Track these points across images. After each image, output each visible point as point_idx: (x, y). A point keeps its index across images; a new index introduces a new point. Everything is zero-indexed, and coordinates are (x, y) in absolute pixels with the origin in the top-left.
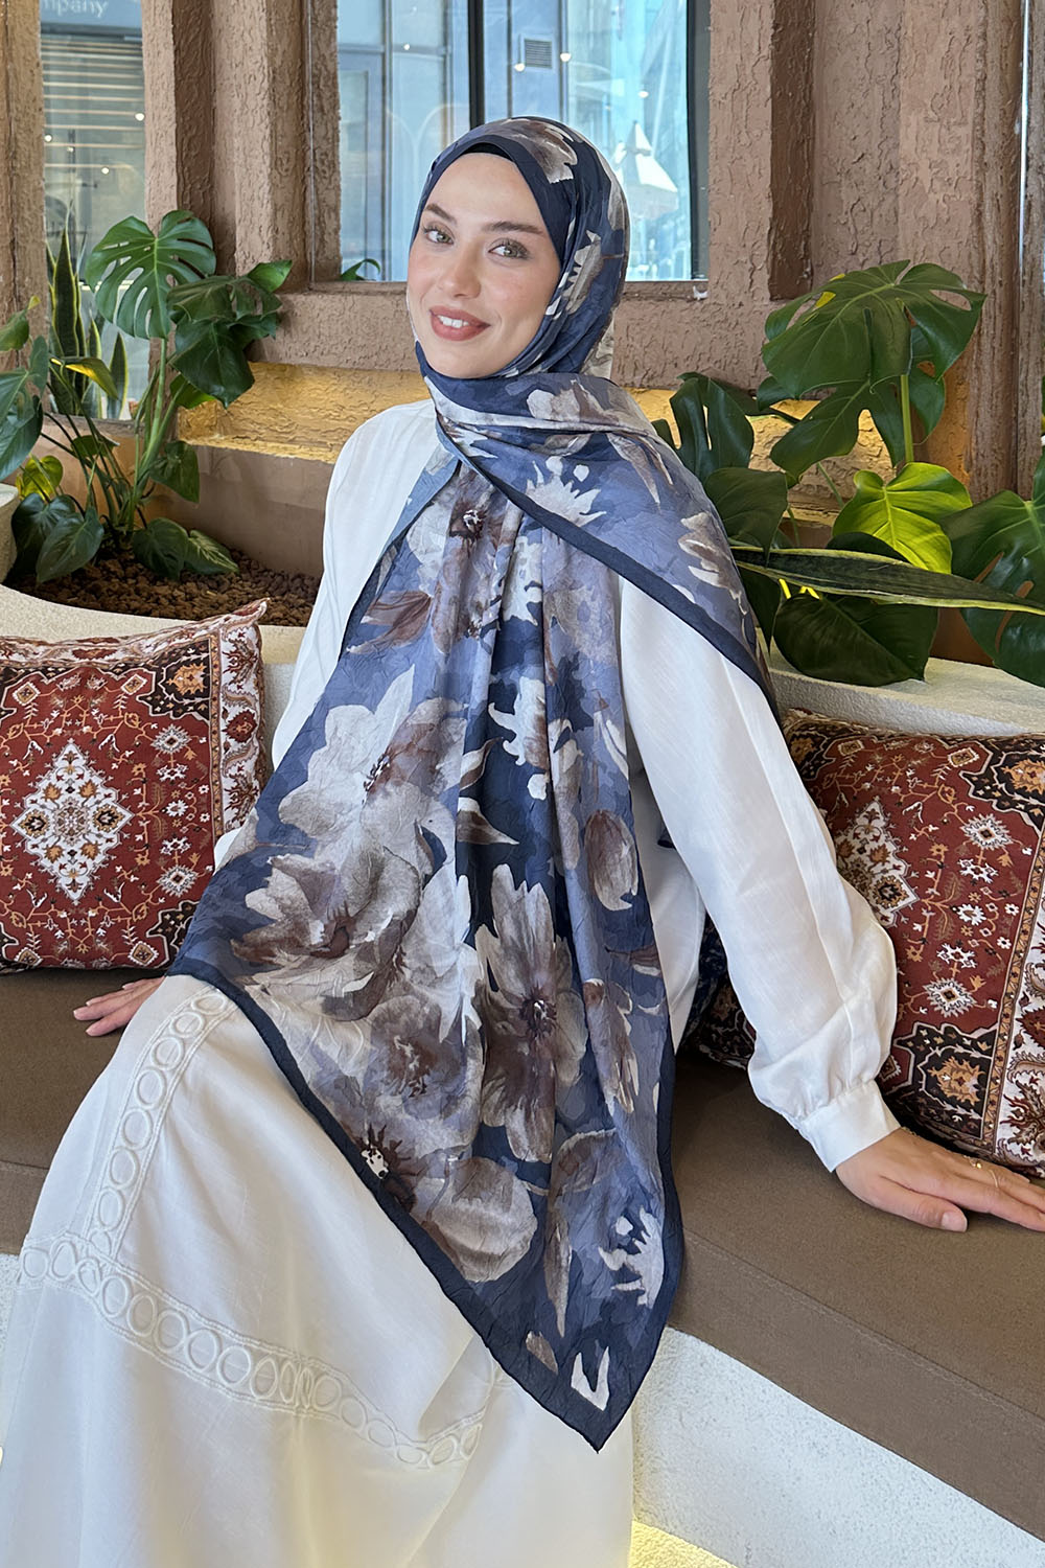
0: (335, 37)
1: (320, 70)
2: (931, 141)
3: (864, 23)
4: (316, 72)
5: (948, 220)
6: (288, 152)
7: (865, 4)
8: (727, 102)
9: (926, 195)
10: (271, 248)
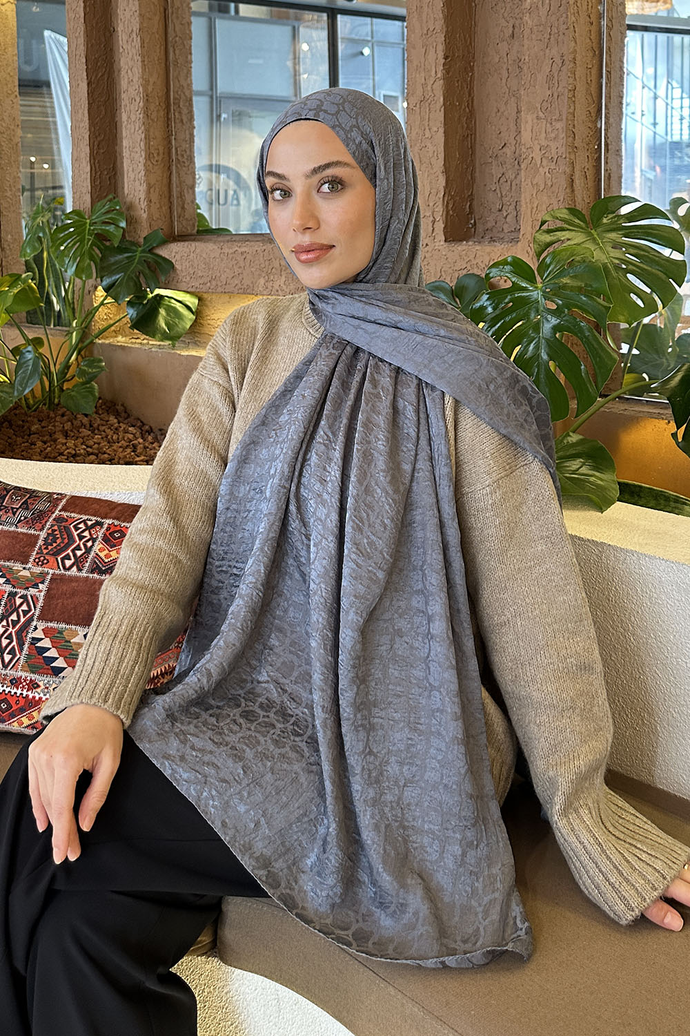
1: (180, 95)
2: (540, 132)
3: (505, 55)
5: (552, 186)
6: (158, 149)
7: (505, 43)
8: (417, 109)
9: (538, 169)
10: (147, 213)
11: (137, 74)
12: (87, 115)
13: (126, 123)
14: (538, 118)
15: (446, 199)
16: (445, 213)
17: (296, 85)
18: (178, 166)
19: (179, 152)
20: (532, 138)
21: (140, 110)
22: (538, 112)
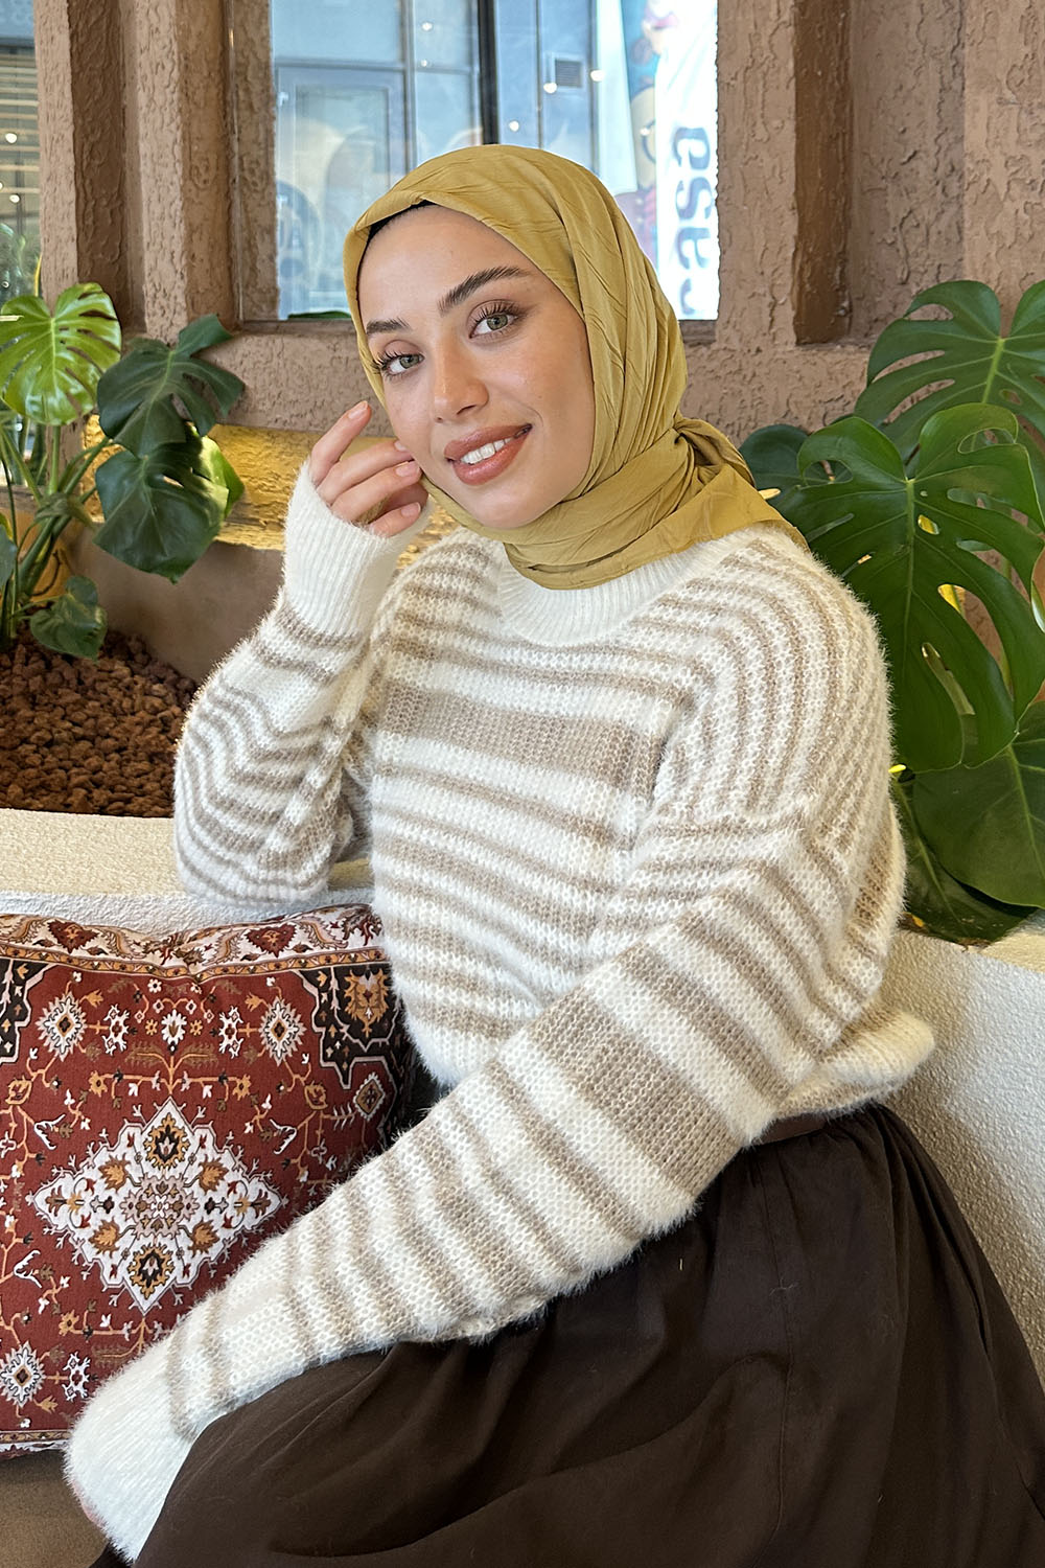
2: (1006, 129)
4: (243, 61)
5: (1031, 237)
6: (207, 160)
8: (738, 84)
9: (1001, 203)
10: (186, 279)
11: (166, 14)
12: (68, 94)
13: (145, 109)
14: (1001, 101)
15: (799, 260)
16: (796, 288)
18: (245, 190)
19: (245, 165)
20: (987, 141)
21: (172, 87)
22: (1001, 90)
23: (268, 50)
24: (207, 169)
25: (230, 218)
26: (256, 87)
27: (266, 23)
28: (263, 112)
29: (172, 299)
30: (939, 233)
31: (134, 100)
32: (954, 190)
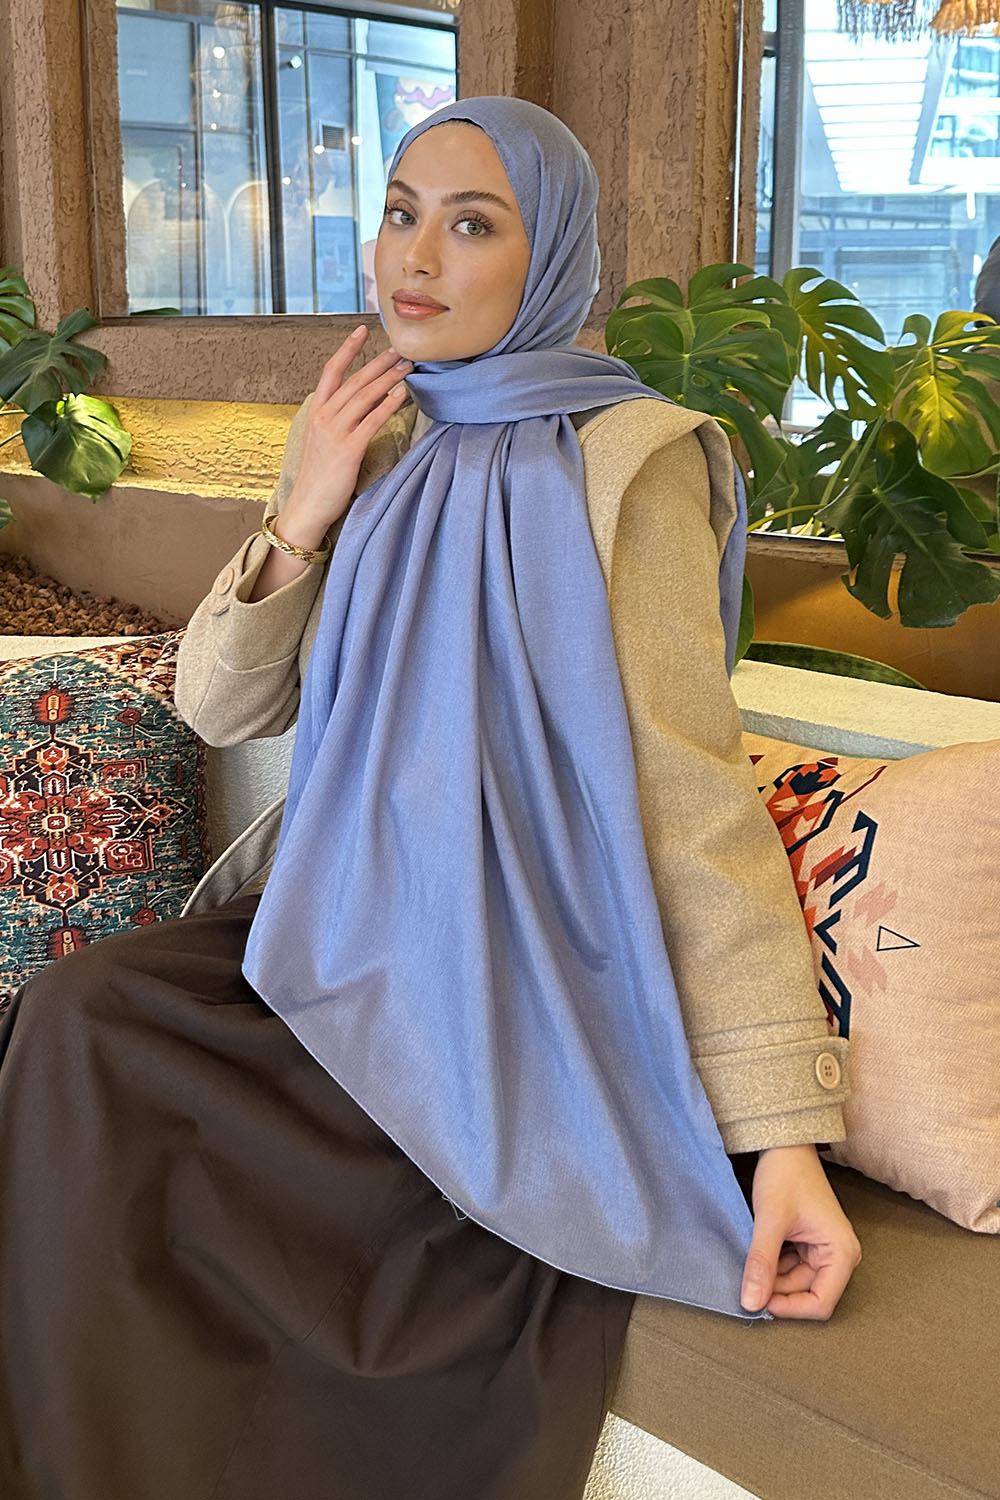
0: (116, 84)
1: (102, 118)
2: (656, 176)
3: (598, 69)
4: (99, 117)
5: (671, 250)
6: (72, 193)
7: (597, 51)
9: (652, 227)
10: (58, 284)
11: (40, 82)
13: (23, 153)
14: (652, 157)
17: (195, 109)
18: (101, 217)
19: (101, 198)
20: (643, 185)
21: (45, 136)
22: (652, 148)
23: (118, 109)
24: (73, 199)
25: (90, 239)
26: (109, 138)
27: (116, 87)
28: (114, 157)
29: (47, 299)
30: (613, 249)
31: (16, 145)
32: (622, 221)
